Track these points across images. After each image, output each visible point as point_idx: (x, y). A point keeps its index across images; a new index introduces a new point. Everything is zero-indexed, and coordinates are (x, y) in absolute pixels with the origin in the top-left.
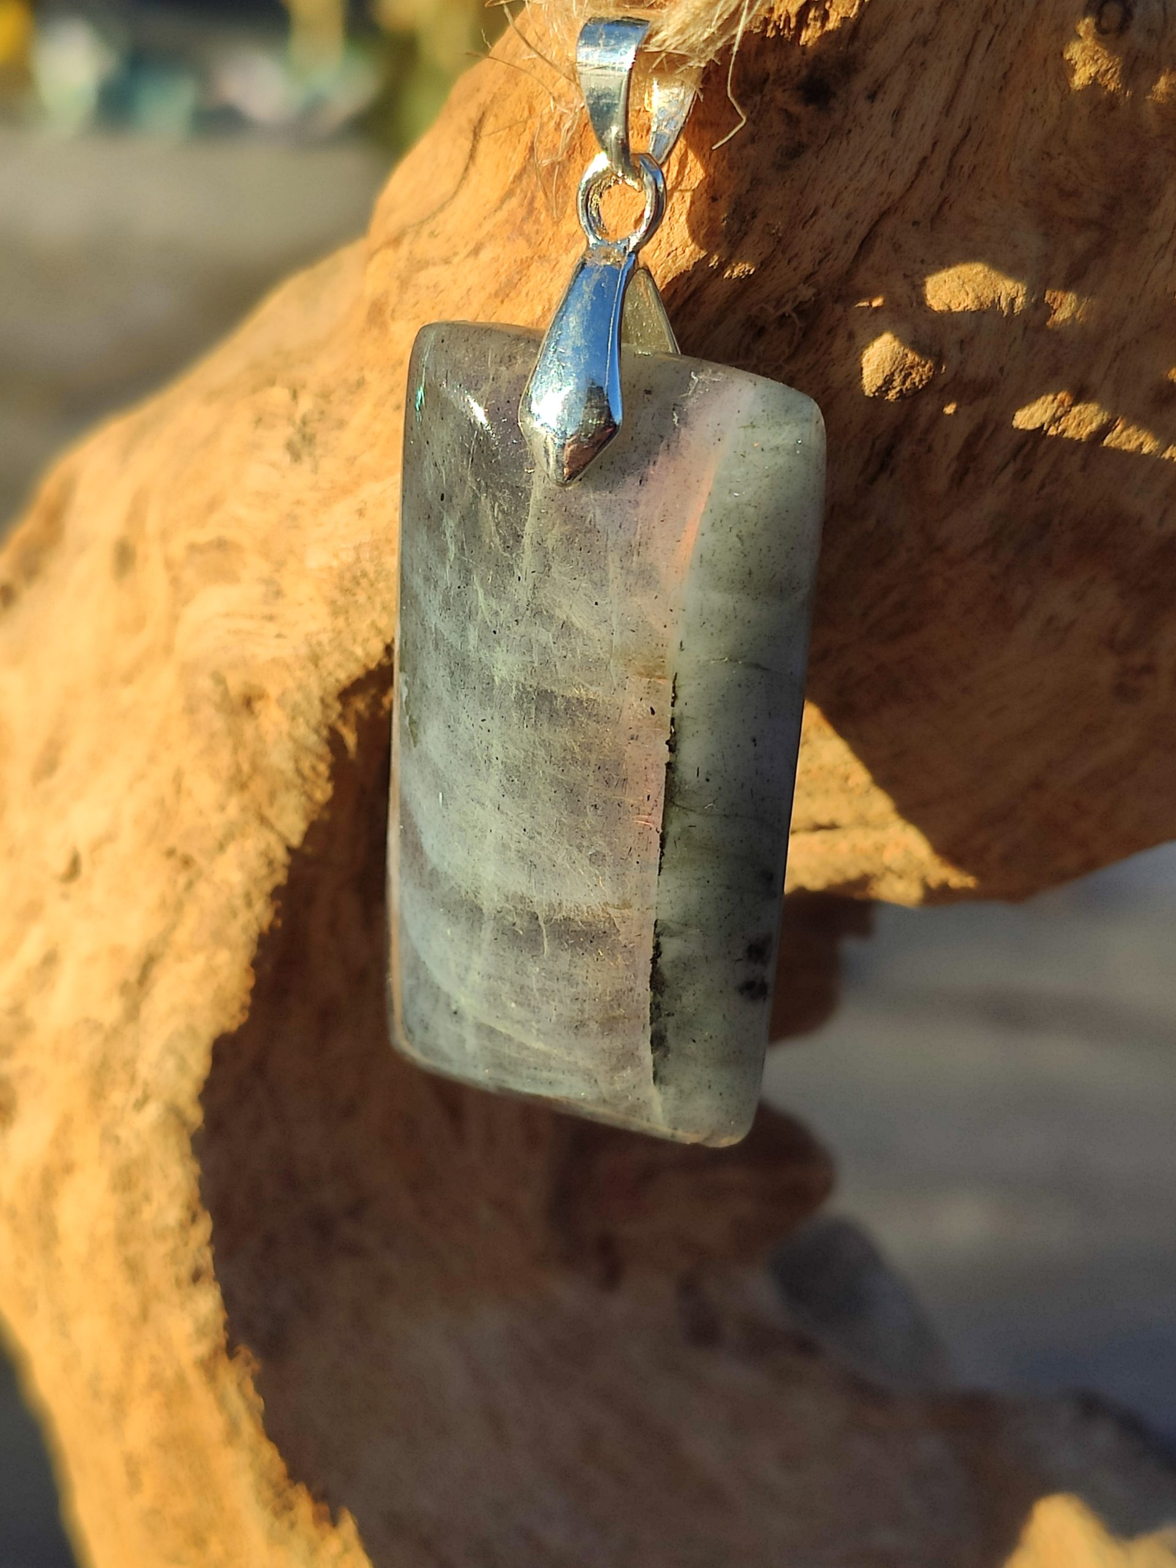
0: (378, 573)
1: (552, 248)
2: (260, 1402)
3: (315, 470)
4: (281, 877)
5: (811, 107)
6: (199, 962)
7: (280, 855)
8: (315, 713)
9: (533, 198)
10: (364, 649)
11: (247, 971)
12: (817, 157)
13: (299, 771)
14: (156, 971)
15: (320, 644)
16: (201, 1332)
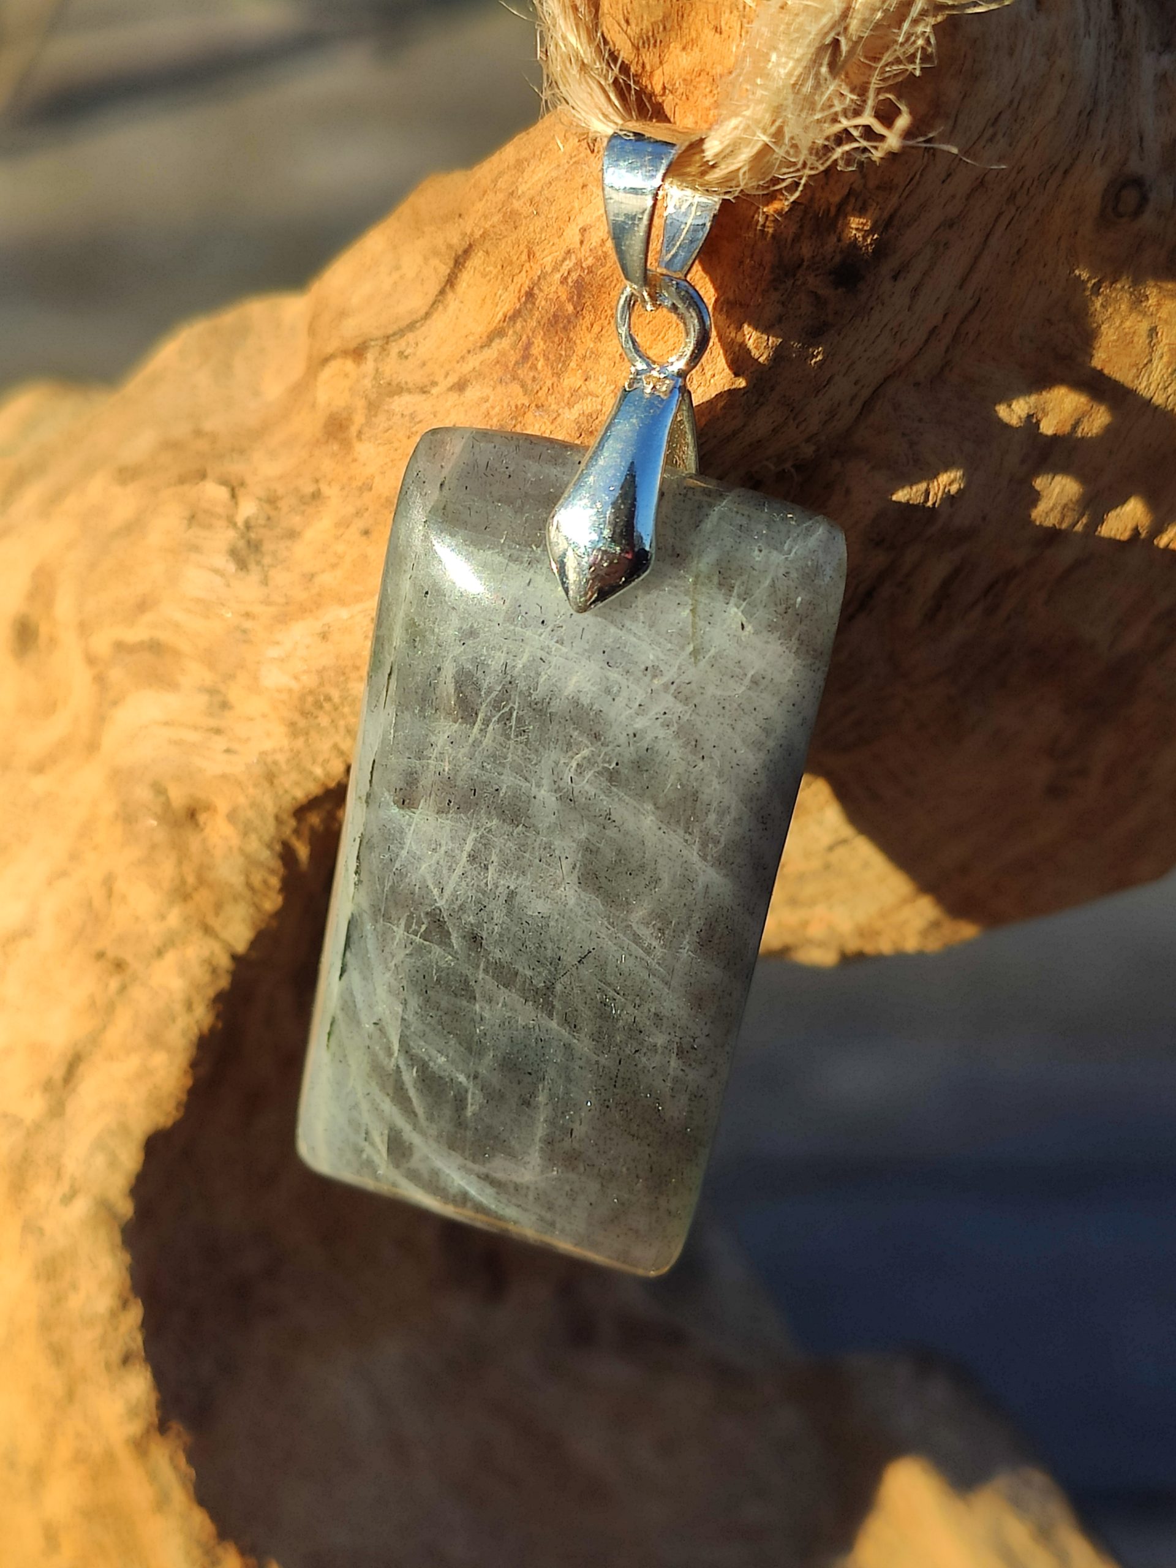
0: (343, 699)
1: (551, 399)
2: (192, 1472)
3: (265, 582)
4: (224, 982)
5: (840, 290)
6: (133, 1063)
7: (224, 962)
8: (269, 829)
9: (529, 345)
10: (324, 769)
11: (186, 1072)
12: (839, 334)
13: (249, 886)
14: (82, 1068)
15: (275, 763)
16: (133, 1412)
